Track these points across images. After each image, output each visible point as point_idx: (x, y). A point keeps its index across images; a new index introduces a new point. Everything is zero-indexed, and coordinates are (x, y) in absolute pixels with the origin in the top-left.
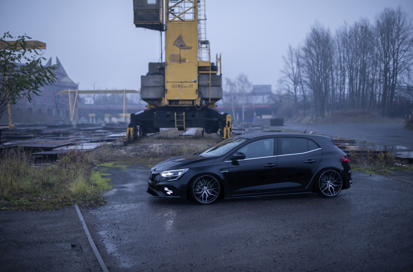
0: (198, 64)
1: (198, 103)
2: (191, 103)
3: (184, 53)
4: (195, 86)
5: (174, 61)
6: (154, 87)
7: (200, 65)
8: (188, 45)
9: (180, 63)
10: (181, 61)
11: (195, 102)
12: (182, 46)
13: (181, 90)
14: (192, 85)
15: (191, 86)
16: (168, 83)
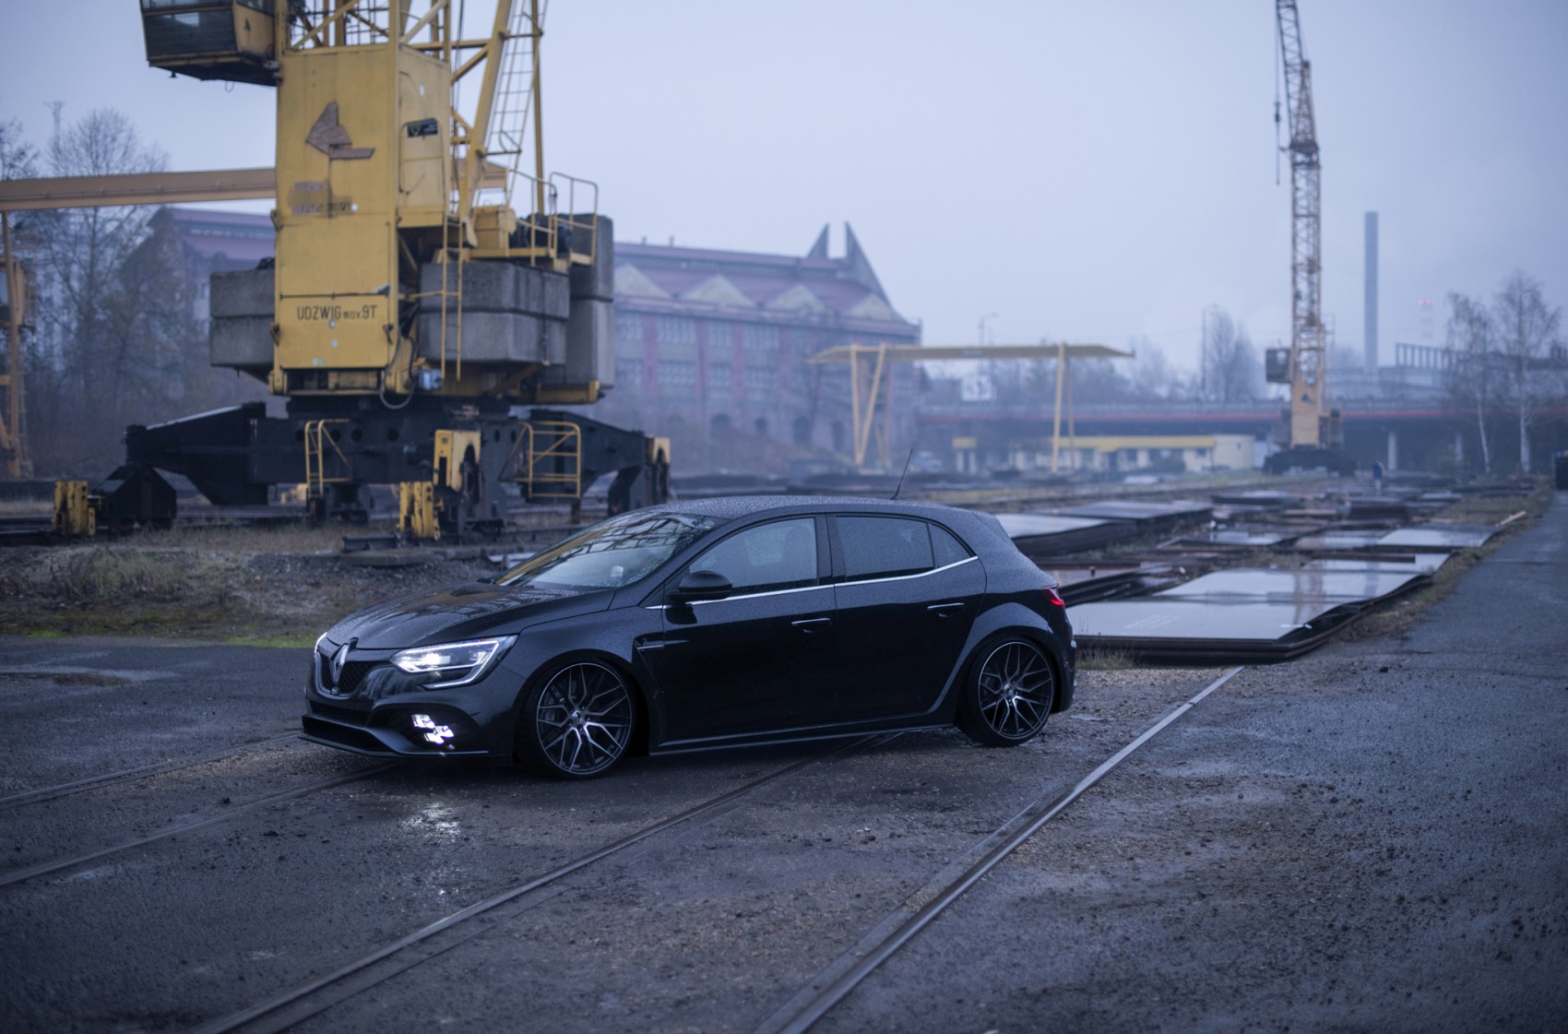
0: (399, 220)
1: (396, 381)
2: (372, 381)
3: (344, 176)
4: (387, 310)
5: (308, 211)
6: (255, 317)
7: (405, 224)
8: (359, 142)
9: (330, 216)
10: (334, 207)
11: (383, 374)
12: (338, 148)
13: (331, 327)
14: (374, 307)
15: (368, 312)
16: (284, 300)
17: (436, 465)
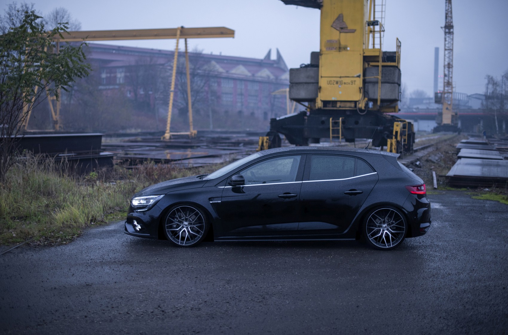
0: (364, 53)
1: (362, 105)
2: (353, 105)
3: (345, 38)
4: (359, 82)
5: (332, 49)
6: (306, 83)
7: (365, 55)
8: (350, 27)
9: (340, 51)
10: (341, 48)
11: (357, 103)
12: (343, 29)
13: (339, 87)
14: (355, 81)
15: (353, 83)
16: (323, 78)
17: (394, 133)
